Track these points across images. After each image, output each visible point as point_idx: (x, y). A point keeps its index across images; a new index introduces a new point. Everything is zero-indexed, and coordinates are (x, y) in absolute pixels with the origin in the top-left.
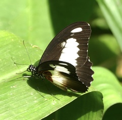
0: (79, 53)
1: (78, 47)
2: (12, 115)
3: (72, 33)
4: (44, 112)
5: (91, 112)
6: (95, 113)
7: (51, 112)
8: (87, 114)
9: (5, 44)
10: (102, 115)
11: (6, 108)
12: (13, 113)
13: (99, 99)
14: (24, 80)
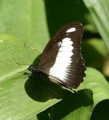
0: (73, 51)
1: (72, 45)
2: (14, 109)
3: (67, 33)
4: (41, 107)
5: (83, 107)
6: (86, 108)
7: (48, 107)
8: (79, 109)
9: (8, 46)
10: (92, 110)
11: (9, 102)
12: (15, 107)
13: (89, 95)
14: (24, 78)
